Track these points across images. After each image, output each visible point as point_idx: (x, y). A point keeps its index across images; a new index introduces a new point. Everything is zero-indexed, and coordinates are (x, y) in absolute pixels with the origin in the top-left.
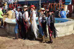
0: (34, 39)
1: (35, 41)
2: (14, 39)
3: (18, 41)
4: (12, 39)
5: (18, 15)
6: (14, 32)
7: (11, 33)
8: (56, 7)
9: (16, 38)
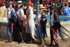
0: (32, 42)
1: (32, 44)
2: (6, 42)
3: (12, 44)
4: (4, 42)
5: (10, 13)
6: (6, 33)
7: (3, 35)
8: (58, 2)
9: (9, 41)
